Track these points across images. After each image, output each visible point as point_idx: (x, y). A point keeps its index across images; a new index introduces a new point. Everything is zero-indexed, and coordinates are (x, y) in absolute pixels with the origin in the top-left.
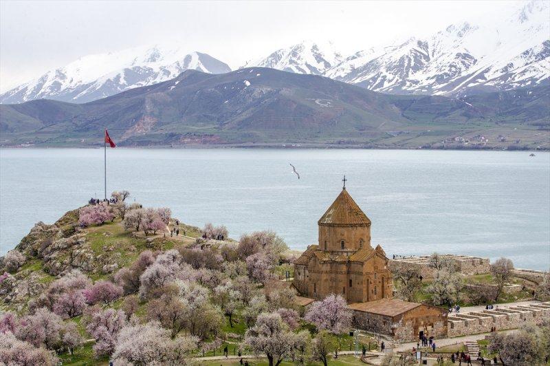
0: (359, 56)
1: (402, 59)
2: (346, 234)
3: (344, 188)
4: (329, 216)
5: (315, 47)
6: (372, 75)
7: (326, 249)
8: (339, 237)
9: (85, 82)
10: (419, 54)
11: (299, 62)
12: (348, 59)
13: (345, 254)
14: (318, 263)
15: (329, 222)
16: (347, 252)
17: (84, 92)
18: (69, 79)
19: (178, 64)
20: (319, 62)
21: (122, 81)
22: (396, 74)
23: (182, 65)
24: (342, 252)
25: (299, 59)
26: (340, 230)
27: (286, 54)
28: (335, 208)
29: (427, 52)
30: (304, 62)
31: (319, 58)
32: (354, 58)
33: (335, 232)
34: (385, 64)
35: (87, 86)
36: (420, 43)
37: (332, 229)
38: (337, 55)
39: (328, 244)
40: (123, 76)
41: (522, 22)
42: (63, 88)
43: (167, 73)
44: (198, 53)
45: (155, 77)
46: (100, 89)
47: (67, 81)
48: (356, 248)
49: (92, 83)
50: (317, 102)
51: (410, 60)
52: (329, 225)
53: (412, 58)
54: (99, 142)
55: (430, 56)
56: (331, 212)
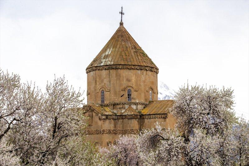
2: (133, 79)
3: (121, 24)
4: (106, 57)
7: (103, 101)
8: (125, 83)
13: (134, 107)
14: (96, 119)
15: (109, 63)
16: (136, 104)
24: (130, 104)
26: (125, 73)
28: (115, 47)
33: (118, 76)
37: (113, 72)
39: (107, 94)
48: (146, 100)
52: (109, 68)
56: (108, 52)
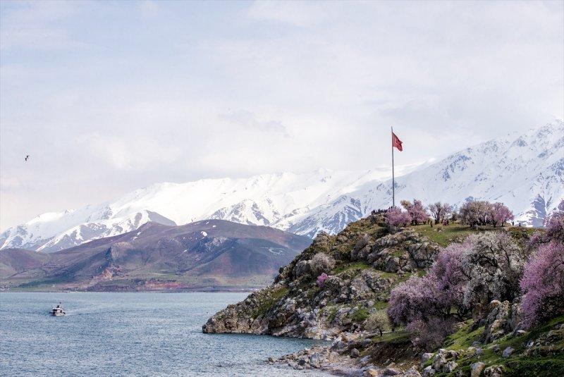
0: (296, 213)
1: (337, 216)
5: (255, 206)
6: (309, 230)
9: (44, 237)
10: (352, 211)
11: (240, 219)
12: (285, 216)
17: (44, 247)
18: (30, 234)
19: (130, 222)
20: (258, 219)
21: (79, 237)
22: (331, 229)
23: (133, 222)
25: (240, 216)
27: (228, 212)
29: (360, 208)
30: (245, 218)
31: (259, 215)
32: (291, 215)
34: (321, 220)
35: (47, 240)
36: (353, 201)
38: (275, 213)
40: (79, 232)
41: (446, 180)
42: (24, 242)
43: (120, 229)
44: (148, 212)
45: (109, 232)
46: (58, 243)
47: (28, 237)
49: (51, 239)
50: (270, 250)
51: (344, 216)
53: (346, 214)
54: (70, 287)
55: (363, 213)
